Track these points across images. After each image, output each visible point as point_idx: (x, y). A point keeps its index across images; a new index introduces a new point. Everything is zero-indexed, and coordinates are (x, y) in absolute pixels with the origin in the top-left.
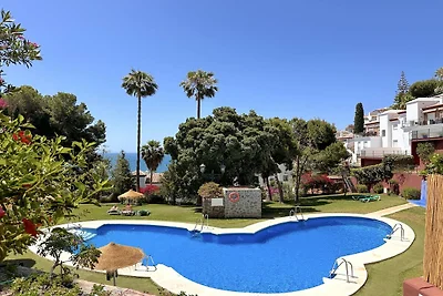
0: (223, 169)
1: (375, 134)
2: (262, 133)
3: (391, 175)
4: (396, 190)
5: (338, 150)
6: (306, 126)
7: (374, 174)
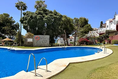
0: (37, 29)
1: (105, 27)
2: (55, 16)
3: (108, 37)
4: (110, 42)
5: (88, 27)
6: (78, 20)
7: (103, 38)
